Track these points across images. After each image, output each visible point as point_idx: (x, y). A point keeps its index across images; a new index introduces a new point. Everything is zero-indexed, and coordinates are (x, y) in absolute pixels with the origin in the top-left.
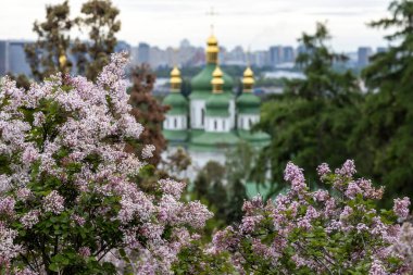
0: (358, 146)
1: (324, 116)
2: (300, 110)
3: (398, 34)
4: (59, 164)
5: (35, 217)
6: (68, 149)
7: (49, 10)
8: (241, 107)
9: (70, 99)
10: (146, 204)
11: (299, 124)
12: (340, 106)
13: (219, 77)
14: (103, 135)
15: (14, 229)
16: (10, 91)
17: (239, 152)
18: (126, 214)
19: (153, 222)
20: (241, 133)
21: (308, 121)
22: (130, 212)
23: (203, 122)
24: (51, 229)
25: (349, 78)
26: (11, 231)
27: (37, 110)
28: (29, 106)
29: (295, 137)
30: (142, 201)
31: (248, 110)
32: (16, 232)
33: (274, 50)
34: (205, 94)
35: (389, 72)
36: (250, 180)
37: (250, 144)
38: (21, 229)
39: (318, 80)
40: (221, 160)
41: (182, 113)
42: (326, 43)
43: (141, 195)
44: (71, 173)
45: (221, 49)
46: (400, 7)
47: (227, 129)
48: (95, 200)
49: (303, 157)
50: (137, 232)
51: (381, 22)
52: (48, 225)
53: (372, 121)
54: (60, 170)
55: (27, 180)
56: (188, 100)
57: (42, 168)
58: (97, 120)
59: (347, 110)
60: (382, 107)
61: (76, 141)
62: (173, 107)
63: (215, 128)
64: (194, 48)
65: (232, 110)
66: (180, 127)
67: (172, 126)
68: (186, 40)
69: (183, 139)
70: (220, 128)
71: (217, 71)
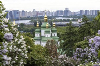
8: (53, 31)
13: (48, 25)
20: (53, 37)
21: (69, 39)
23: (44, 35)
31: (54, 32)
34: (45, 29)
41: (39, 33)
47: (50, 37)
49: (68, 46)
56: (41, 30)
62: (37, 31)
63: (47, 36)
64: (36, 11)
65: (51, 32)
66: (39, 36)
67: (37, 36)
68: (34, 9)
69: (40, 39)
70: (48, 36)
71: (47, 24)
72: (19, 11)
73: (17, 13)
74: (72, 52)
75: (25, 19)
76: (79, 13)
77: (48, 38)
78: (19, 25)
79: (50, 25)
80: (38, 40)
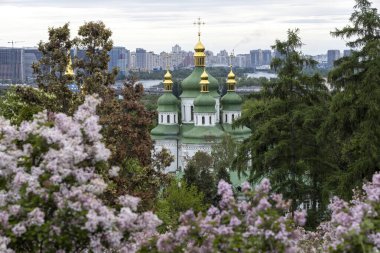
0: (326, 139)
1: (296, 113)
2: (275, 108)
3: (359, 41)
4: (42, 186)
5: (23, 228)
6: (49, 173)
7: (52, 33)
8: (225, 104)
9: (51, 134)
10: (108, 216)
11: (274, 119)
12: (310, 104)
13: (206, 79)
14: (77, 162)
15: (7, 236)
16: (5, 129)
17: (224, 143)
18: (91, 225)
19: (114, 230)
20: (225, 127)
21: (282, 118)
22: (95, 223)
23: (192, 119)
24: (35, 237)
25: (317, 80)
26: (5, 238)
27: (26, 142)
28: (20, 139)
29: (271, 131)
30: (106, 214)
32: (8, 240)
33: (254, 54)
34: (194, 94)
35: (351, 74)
36: (233, 169)
37: (233, 137)
38: (13, 237)
39: (291, 82)
40: (208, 151)
41: (174, 111)
42: (297, 49)
43: (105, 209)
44: (51, 193)
45: (208, 53)
46: (360, 18)
47: (213, 124)
48: (68, 215)
49: (278, 148)
50: (102, 238)
51: (345, 30)
52: (33, 233)
53: (338, 117)
54: (43, 190)
55: (19, 197)
56: (179, 99)
57: (28, 190)
58: (72, 149)
59: (316, 107)
60: (347, 104)
61: (55, 167)
62: (167, 104)
63: (203, 122)
64: (184, 53)
65: (217, 107)
66: (172, 122)
67: (165, 122)
68: (177, 46)
69: (175, 132)
70: (207, 124)
71: (204, 74)
72: (128, 52)
73: (121, 57)
74: (297, 179)
75: (144, 76)
76: (326, 59)
77: (208, 128)
78: (122, 94)
79: (214, 79)
80: (166, 139)
